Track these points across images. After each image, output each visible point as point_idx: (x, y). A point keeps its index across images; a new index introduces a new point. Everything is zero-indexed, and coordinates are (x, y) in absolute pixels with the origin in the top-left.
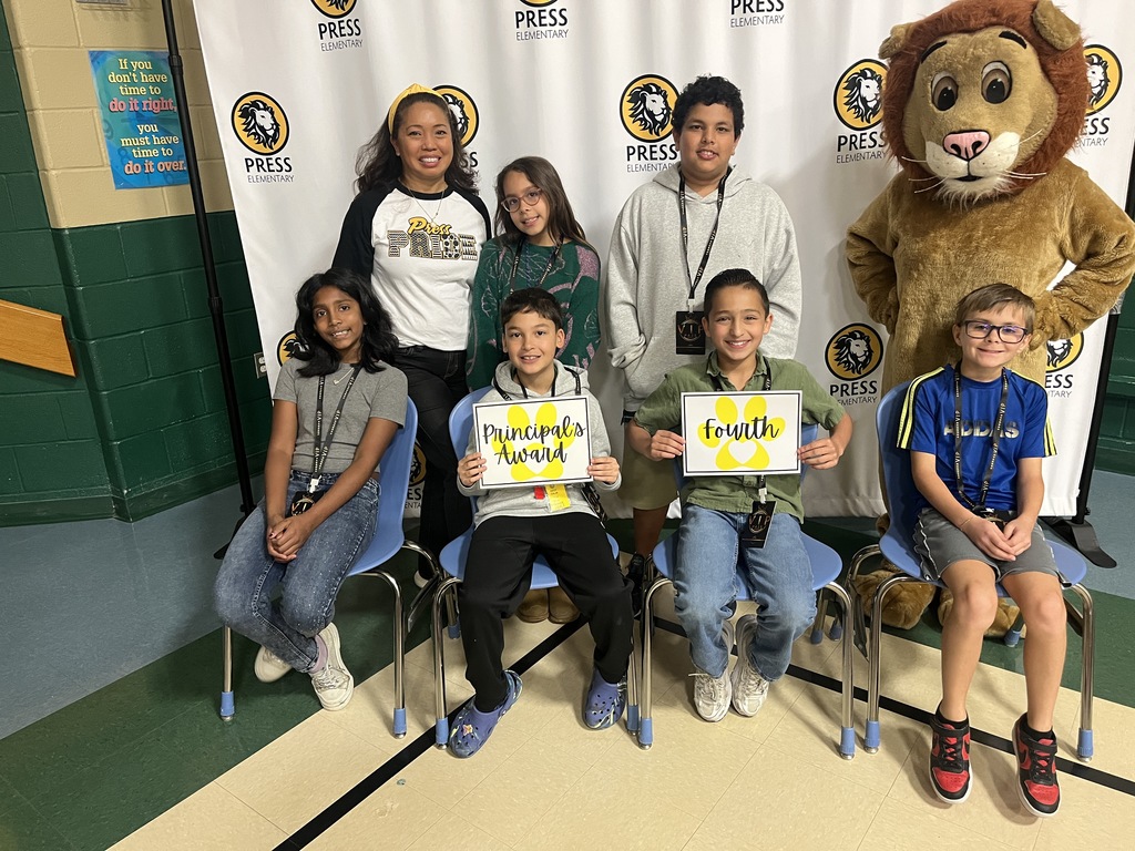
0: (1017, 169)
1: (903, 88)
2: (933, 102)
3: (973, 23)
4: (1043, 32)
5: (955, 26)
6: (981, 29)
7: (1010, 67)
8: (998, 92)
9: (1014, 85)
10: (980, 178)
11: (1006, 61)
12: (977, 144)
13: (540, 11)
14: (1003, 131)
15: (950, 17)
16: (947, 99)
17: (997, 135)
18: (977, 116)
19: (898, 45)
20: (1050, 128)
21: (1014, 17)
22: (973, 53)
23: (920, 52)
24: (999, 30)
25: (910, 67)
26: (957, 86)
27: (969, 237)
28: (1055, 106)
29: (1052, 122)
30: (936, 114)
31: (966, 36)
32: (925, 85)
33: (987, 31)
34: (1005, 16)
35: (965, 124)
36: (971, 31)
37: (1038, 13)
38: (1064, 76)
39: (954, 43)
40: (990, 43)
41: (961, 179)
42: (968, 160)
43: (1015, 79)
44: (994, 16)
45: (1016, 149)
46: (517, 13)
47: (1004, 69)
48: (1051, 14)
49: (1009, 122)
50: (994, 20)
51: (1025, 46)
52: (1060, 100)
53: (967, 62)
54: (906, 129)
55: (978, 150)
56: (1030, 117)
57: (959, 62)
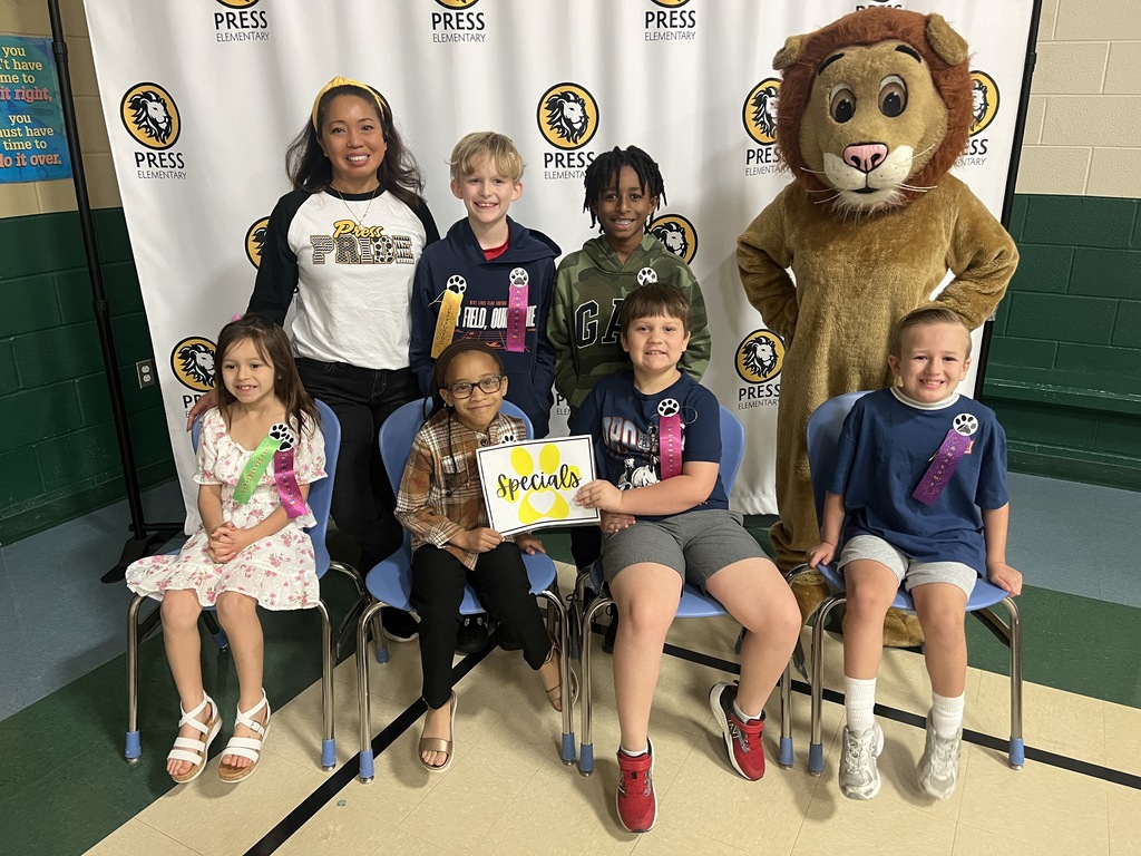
0: (909, 181)
1: (800, 100)
2: (831, 114)
3: (869, 37)
4: (936, 47)
5: (851, 38)
6: (877, 42)
7: (907, 81)
8: (894, 106)
9: (909, 99)
10: (876, 190)
11: (903, 75)
12: (876, 156)
13: (457, 14)
14: (900, 144)
15: (847, 29)
16: (845, 112)
17: (894, 148)
18: (876, 129)
19: (794, 56)
20: (940, 143)
21: (908, 31)
22: (871, 67)
23: (816, 65)
24: (895, 44)
25: (806, 78)
26: (855, 99)
27: (867, 250)
28: (946, 121)
29: (942, 136)
30: (833, 127)
31: (863, 49)
32: (824, 97)
33: (883, 44)
34: (900, 30)
35: (864, 136)
36: (868, 44)
37: (932, 28)
38: (954, 91)
39: (852, 55)
40: (888, 57)
41: (858, 191)
42: (867, 172)
43: (911, 94)
44: (890, 29)
45: (910, 162)
46: (434, 15)
47: (900, 82)
48: (944, 29)
49: (904, 134)
50: (890, 33)
51: (919, 61)
52: (950, 115)
53: (865, 74)
54: (802, 140)
55: (877, 163)
56: (923, 132)
57: (857, 75)
